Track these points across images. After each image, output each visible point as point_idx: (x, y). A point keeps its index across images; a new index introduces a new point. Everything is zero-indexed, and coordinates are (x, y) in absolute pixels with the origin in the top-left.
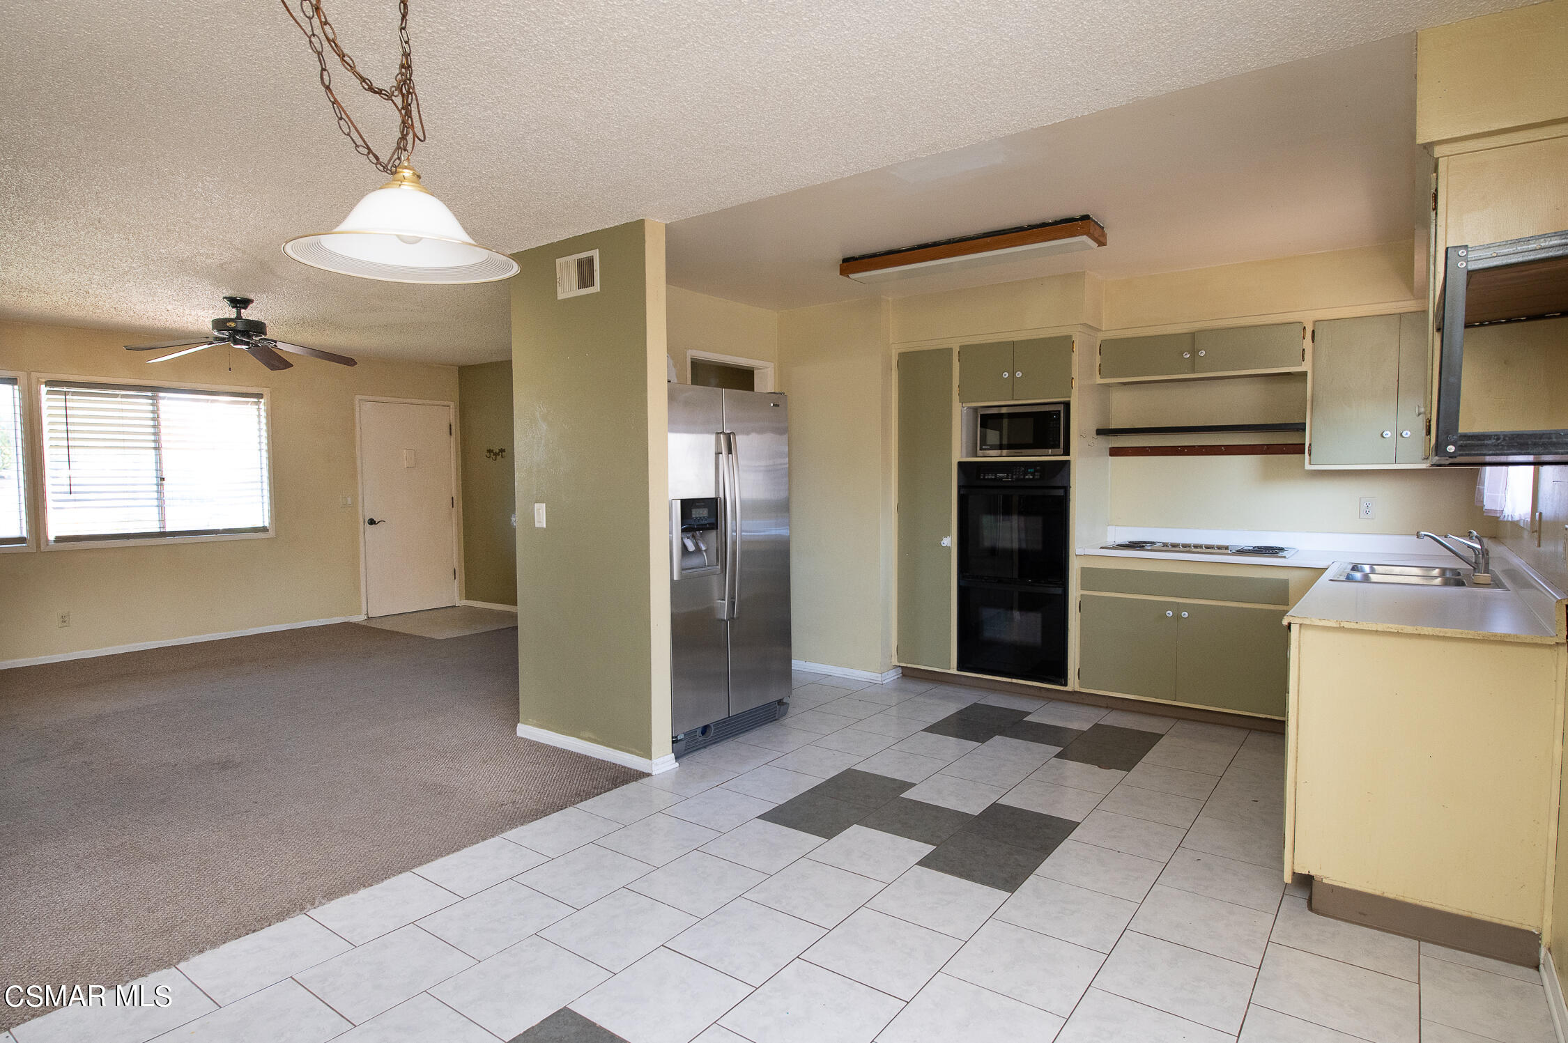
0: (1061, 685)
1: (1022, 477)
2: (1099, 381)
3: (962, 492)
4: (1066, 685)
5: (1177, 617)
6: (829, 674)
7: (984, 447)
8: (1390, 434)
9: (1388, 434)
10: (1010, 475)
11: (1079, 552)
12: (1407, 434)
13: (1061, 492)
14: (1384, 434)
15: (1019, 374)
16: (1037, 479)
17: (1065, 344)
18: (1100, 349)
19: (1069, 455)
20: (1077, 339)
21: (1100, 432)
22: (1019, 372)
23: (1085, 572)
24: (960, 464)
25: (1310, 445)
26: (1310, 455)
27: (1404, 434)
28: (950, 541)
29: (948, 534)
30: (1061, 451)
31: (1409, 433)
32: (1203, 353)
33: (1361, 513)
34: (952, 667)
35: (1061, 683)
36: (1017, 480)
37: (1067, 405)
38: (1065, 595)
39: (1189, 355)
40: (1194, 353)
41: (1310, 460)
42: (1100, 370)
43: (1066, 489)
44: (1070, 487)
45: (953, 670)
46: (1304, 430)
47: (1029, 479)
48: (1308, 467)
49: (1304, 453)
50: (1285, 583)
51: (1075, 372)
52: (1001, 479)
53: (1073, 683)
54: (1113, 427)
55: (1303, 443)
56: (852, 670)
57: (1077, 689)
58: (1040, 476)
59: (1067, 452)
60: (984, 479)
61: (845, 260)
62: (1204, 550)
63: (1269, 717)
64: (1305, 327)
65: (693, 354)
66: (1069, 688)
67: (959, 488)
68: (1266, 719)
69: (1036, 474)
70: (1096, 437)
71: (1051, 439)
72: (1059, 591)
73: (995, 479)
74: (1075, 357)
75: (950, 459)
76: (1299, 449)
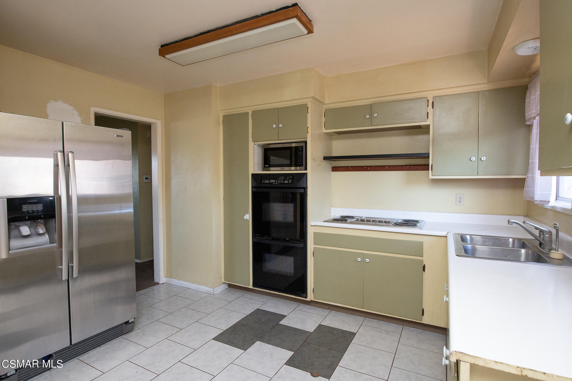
0: (304, 297)
1: (283, 182)
2: (325, 131)
3: (253, 191)
4: (306, 297)
5: (363, 261)
6: (189, 287)
7: (266, 166)
8: (474, 159)
9: (473, 159)
10: (277, 181)
11: (313, 223)
12: (484, 158)
13: (302, 191)
14: (471, 159)
15: (281, 126)
16: (290, 183)
17: (304, 108)
18: (325, 114)
19: (307, 170)
20: (309, 105)
21: (325, 158)
22: (280, 125)
23: (316, 234)
24: (253, 175)
25: (432, 165)
26: (432, 170)
27: (482, 159)
28: (248, 217)
29: (248, 213)
30: (304, 168)
31: (485, 158)
32: (375, 115)
33: (457, 202)
34: (250, 285)
35: (304, 296)
36: (281, 184)
37: (306, 142)
38: (305, 248)
39: (368, 117)
40: (371, 115)
41: (432, 173)
42: (325, 125)
43: (305, 189)
44: (307, 188)
45: (251, 287)
46: (428, 157)
47: (286, 183)
48: (431, 177)
49: (429, 170)
50: (421, 244)
51: (309, 125)
52: (272, 183)
53: (310, 296)
54: (334, 155)
55: (427, 164)
56: (200, 286)
57: (313, 299)
58: (292, 181)
59: (306, 169)
60: (264, 183)
61: (162, 46)
62: (377, 223)
63: (413, 320)
64: (428, 100)
65: (95, 110)
66: (308, 299)
67: (252, 187)
68: (411, 321)
69: (290, 180)
70: (323, 161)
71: (299, 161)
72: (302, 245)
73: (269, 183)
74: (309, 115)
75: (248, 172)
76: (426, 167)
